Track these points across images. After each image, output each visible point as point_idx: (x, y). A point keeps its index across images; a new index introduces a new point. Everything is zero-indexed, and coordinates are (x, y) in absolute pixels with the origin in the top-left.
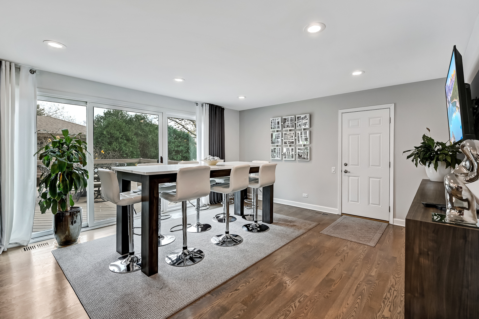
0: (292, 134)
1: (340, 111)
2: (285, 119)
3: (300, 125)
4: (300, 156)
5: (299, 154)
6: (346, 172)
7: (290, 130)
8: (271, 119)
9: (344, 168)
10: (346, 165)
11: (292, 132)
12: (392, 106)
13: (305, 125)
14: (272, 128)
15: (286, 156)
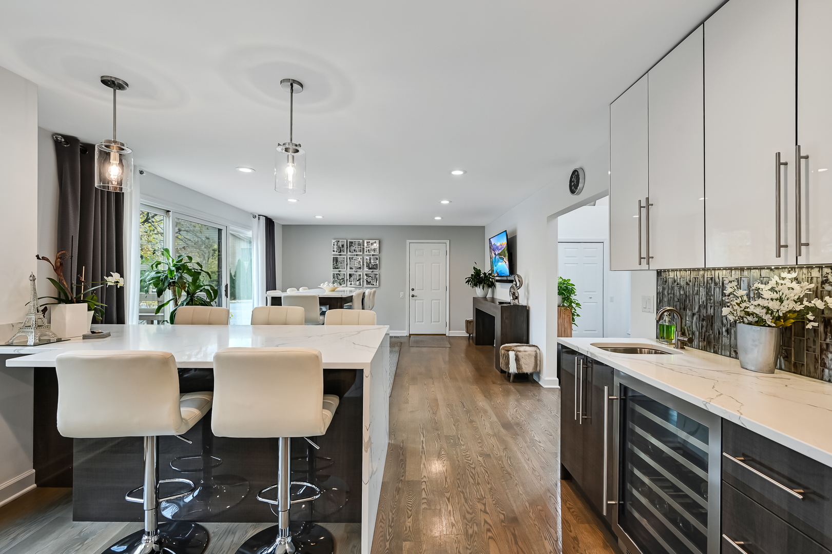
0: (360, 259)
1: (408, 241)
2: (351, 243)
3: (369, 250)
4: (369, 283)
5: (367, 281)
6: (413, 296)
7: (357, 255)
8: (334, 241)
9: (412, 293)
10: (413, 290)
11: (360, 257)
12: (448, 242)
13: (375, 251)
14: (334, 251)
15: (352, 282)
